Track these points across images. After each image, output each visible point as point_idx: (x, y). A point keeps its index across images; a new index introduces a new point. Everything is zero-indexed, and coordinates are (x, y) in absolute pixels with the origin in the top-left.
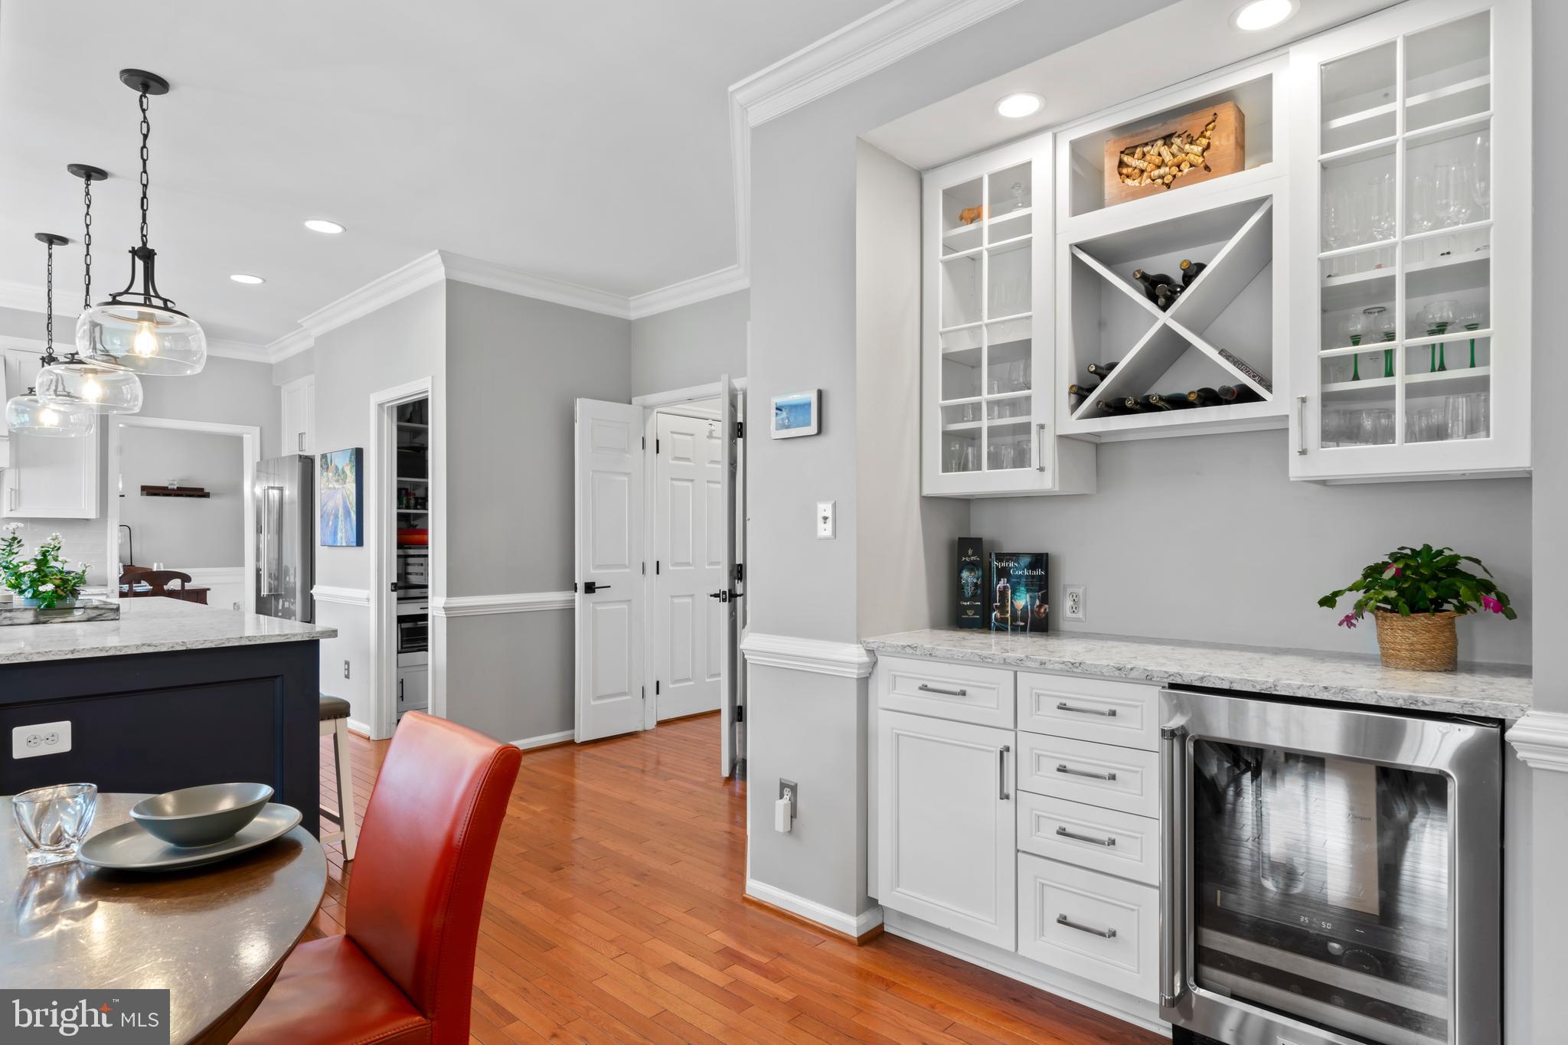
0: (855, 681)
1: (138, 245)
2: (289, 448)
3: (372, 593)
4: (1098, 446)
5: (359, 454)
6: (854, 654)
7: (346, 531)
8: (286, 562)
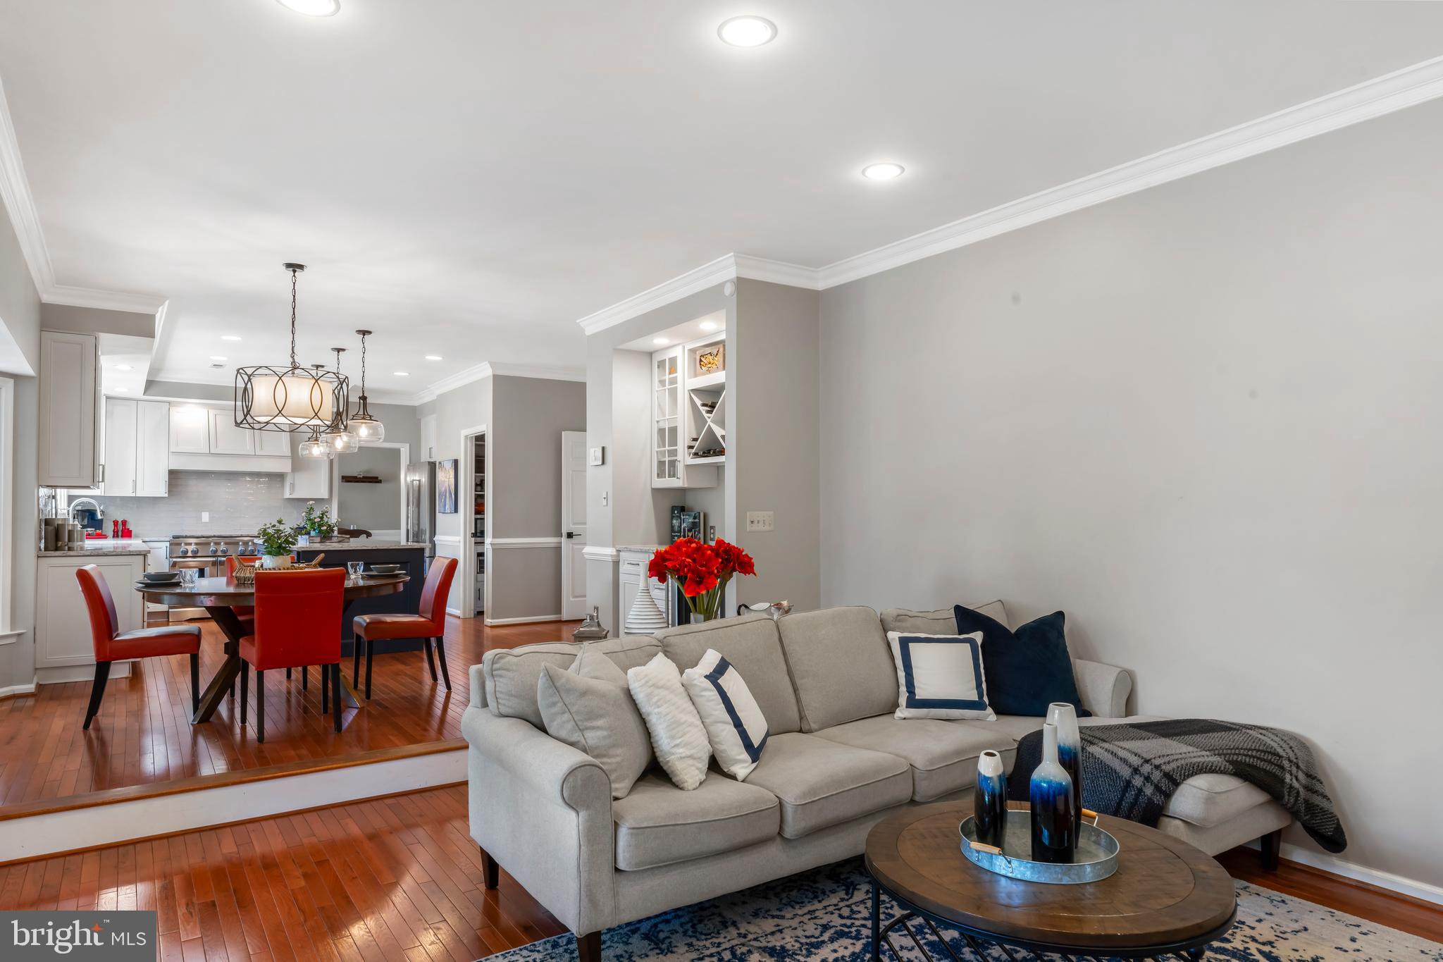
0: (612, 563)
1: (361, 395)
2: (425, 458)
3: (461, 538)
4: (718, 467)
5: (456, 462)
6: (610, 551)
7: (449, 505)
8: (422, 527)
